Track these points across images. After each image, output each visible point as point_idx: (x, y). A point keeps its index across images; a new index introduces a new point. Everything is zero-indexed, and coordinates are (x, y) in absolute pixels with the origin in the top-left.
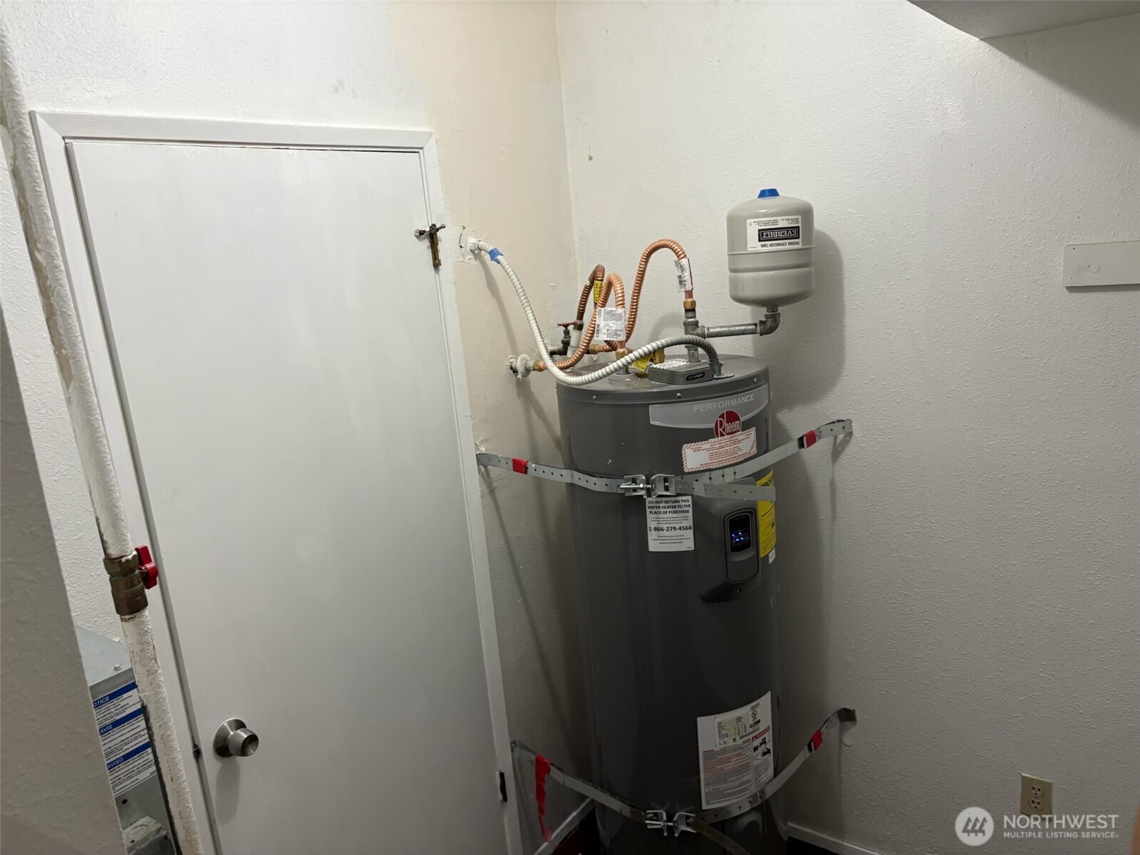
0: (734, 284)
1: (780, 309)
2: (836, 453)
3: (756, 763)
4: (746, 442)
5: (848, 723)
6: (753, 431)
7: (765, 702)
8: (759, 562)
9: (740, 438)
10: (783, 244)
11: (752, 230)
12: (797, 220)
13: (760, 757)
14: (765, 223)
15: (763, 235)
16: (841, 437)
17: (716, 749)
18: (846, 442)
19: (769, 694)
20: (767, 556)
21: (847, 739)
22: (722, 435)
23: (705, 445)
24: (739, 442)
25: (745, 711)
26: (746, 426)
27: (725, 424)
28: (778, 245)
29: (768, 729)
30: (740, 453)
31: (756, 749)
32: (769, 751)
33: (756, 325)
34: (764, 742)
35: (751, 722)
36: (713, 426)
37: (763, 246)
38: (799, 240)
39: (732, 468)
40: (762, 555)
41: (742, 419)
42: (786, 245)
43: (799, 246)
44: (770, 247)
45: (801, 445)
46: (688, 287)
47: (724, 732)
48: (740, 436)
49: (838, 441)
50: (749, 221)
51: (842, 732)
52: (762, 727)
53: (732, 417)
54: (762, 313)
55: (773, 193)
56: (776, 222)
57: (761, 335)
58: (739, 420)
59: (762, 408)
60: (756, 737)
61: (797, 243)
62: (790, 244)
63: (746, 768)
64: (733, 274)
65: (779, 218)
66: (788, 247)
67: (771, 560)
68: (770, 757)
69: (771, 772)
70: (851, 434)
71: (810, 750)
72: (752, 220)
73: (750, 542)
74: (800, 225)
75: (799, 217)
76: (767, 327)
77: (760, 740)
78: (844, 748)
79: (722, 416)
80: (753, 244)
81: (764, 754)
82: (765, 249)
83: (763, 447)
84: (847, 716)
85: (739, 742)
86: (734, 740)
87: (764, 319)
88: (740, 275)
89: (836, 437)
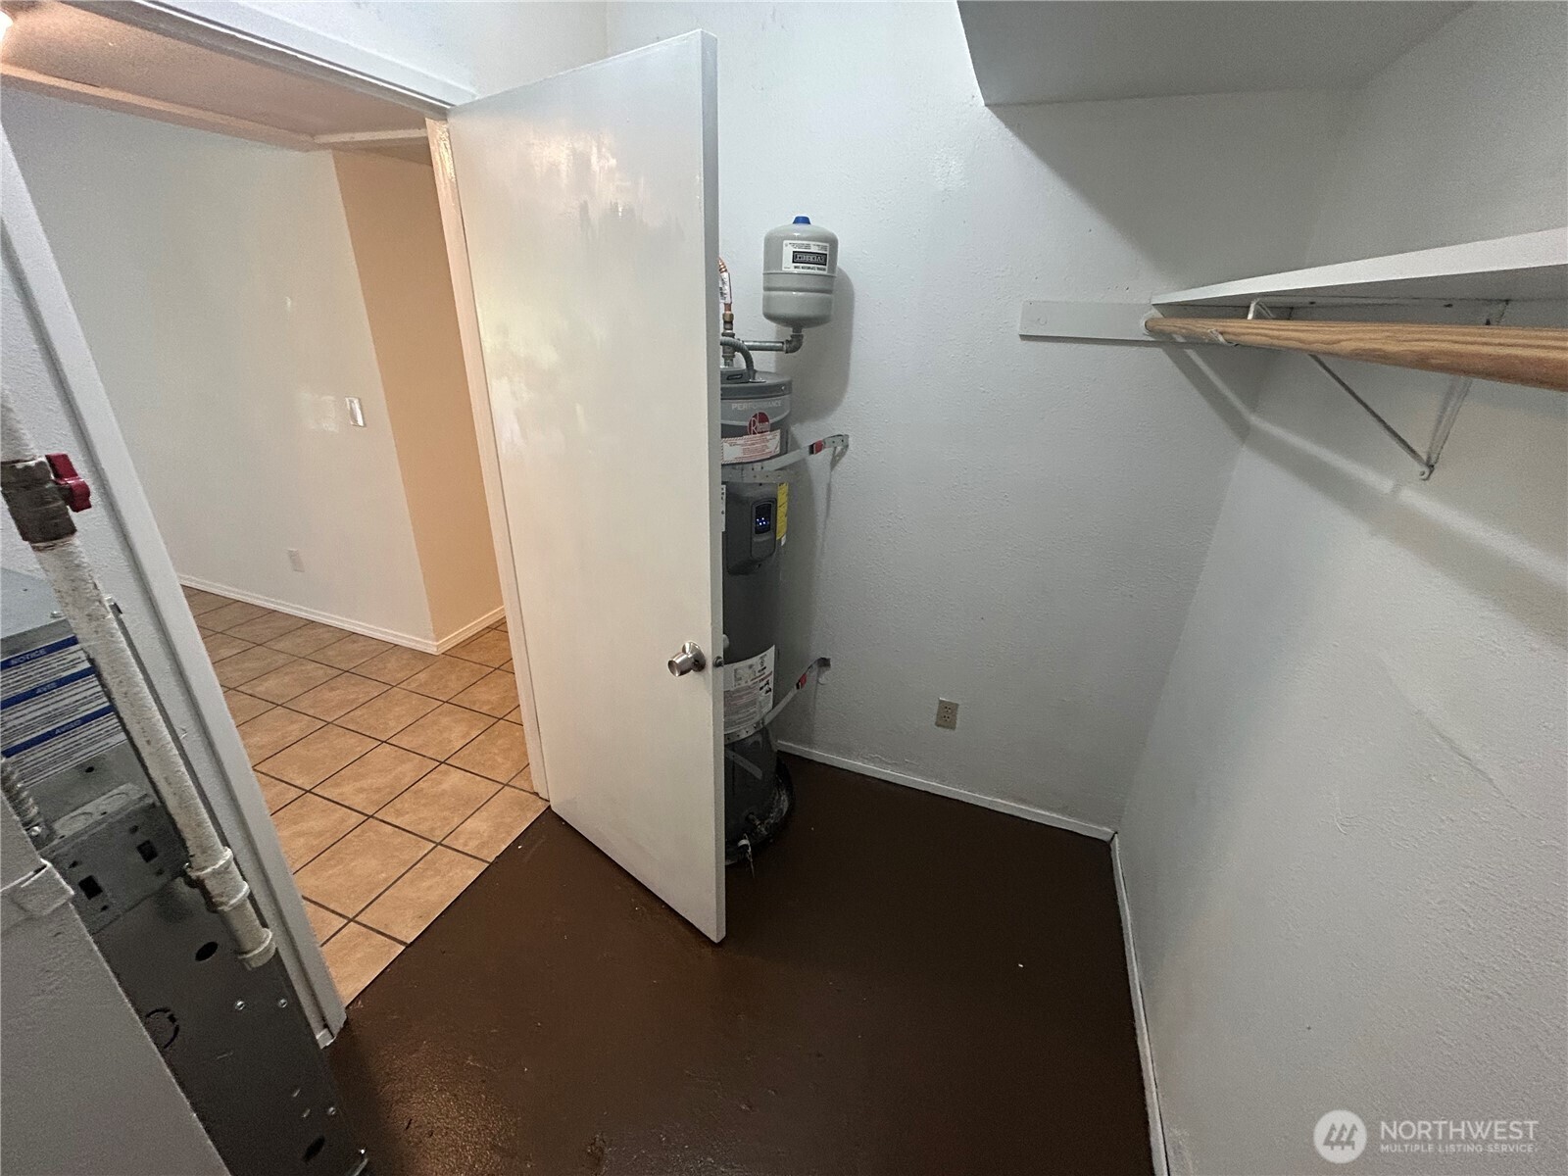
0: (767, 301)
1: (805, 332)
2: (834, 463)
3: (761, 698)
4: (773, 441)
5: (824, 669)
6: (778, 433)
7: (771, 652)
8: (775, 542)
9: (768, 437)
10: (812, 269)
11: (788, 252)
12: (825, 248)
13: (763, 694)
14: (800, 246)
15: (797, 257)
16: (839, 448)
17: (732, 689)
18: (842, 454)
19: (773, 648)
20: (780, 540)
21: (822, 680)
22: (754, 433)
23: (740, 441)
24: (768, 441)
25: (755, 660)
26: (773, 428)
27: (757, 424)
28: (809, 268)
29: (770, 674)
30: (767, 451)
31: (761, 688)
32: (770, 690)
33: (783, 343)
34: (768, 683)
35: (760, 668)
36: (747, 424)
37: (796, 267)
38: (826, 267)
39: (759, 464)
40: (778, 538)
41: (771, 421)
42: (815, 270)
43: (825, 273)
44: (802, 269)
45: (812, 452)
46: (728, 301)
47: (738, 676)
48: (768, 436)
49: (837, 452)
50: (785, 242)
51: (819, 675)
52: (767, 672)
53: (763, 418)
54: (789, 332)
55: (806, 221)
56: (808, 246)
57: (787, 352)
58: (768, 421)
59: (786, 414)
60: (763, 680)
61: (824, 270)
62: (818, 269)
63: (753, 703)
64: (768, 293)
65: (811, 243)
66: (817, 272)
67: (783, 543)
68: (771, 694)
69: (771, 705)
70: (847, 446)
71: (798, 687)
72: (789, 242)
73: (770, 528)
74: (827, 252)
75: (827, 245)
76: (793, 345)
77: (765, 682)
78: (820, 686)
79: (755, 416)
80: (788, 265)
81: (767, 692)
82: (796, 271)
83: (784, 451)
84: (824, 663)
85: (750, 683)
86: (746, 682)
87: (790, 339)
88: (774, 293)
89: (835, 448)
